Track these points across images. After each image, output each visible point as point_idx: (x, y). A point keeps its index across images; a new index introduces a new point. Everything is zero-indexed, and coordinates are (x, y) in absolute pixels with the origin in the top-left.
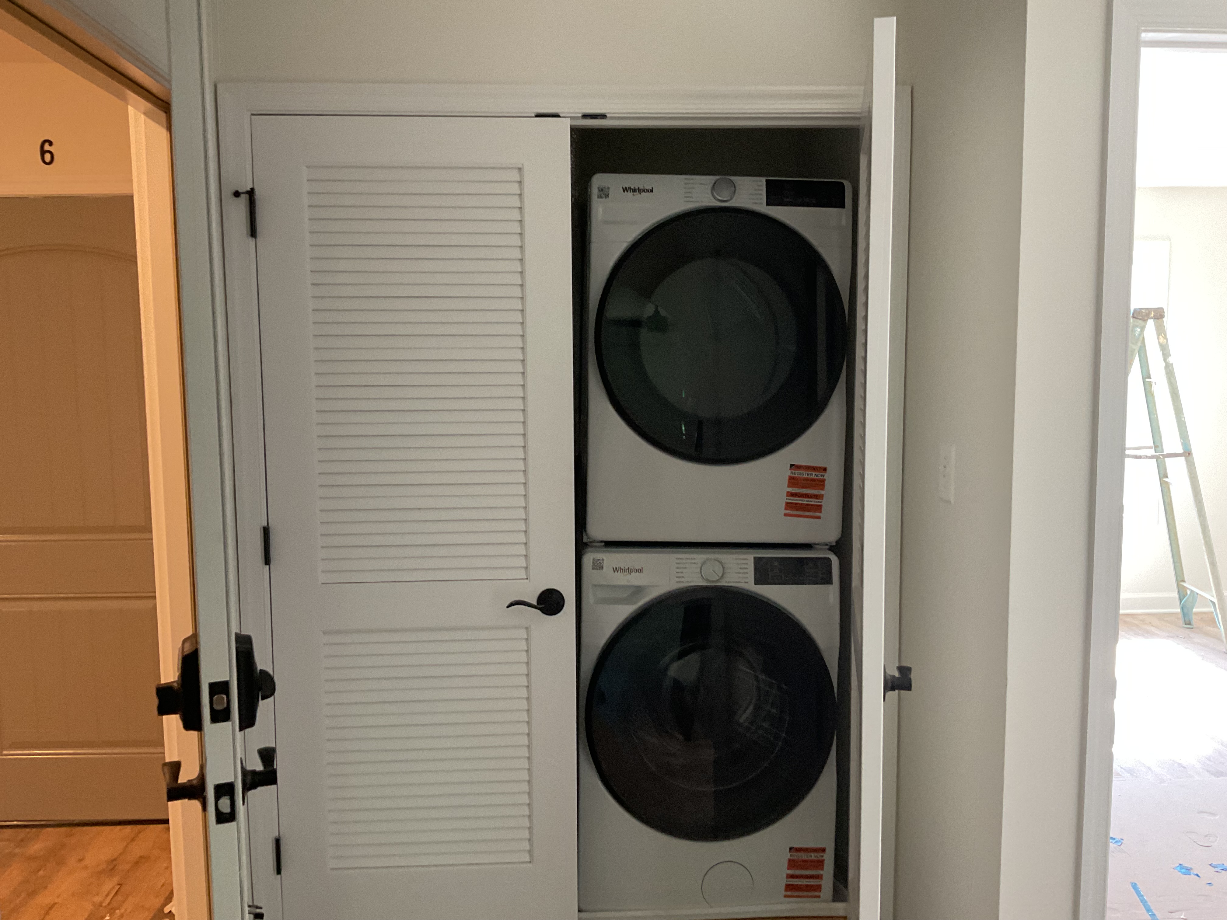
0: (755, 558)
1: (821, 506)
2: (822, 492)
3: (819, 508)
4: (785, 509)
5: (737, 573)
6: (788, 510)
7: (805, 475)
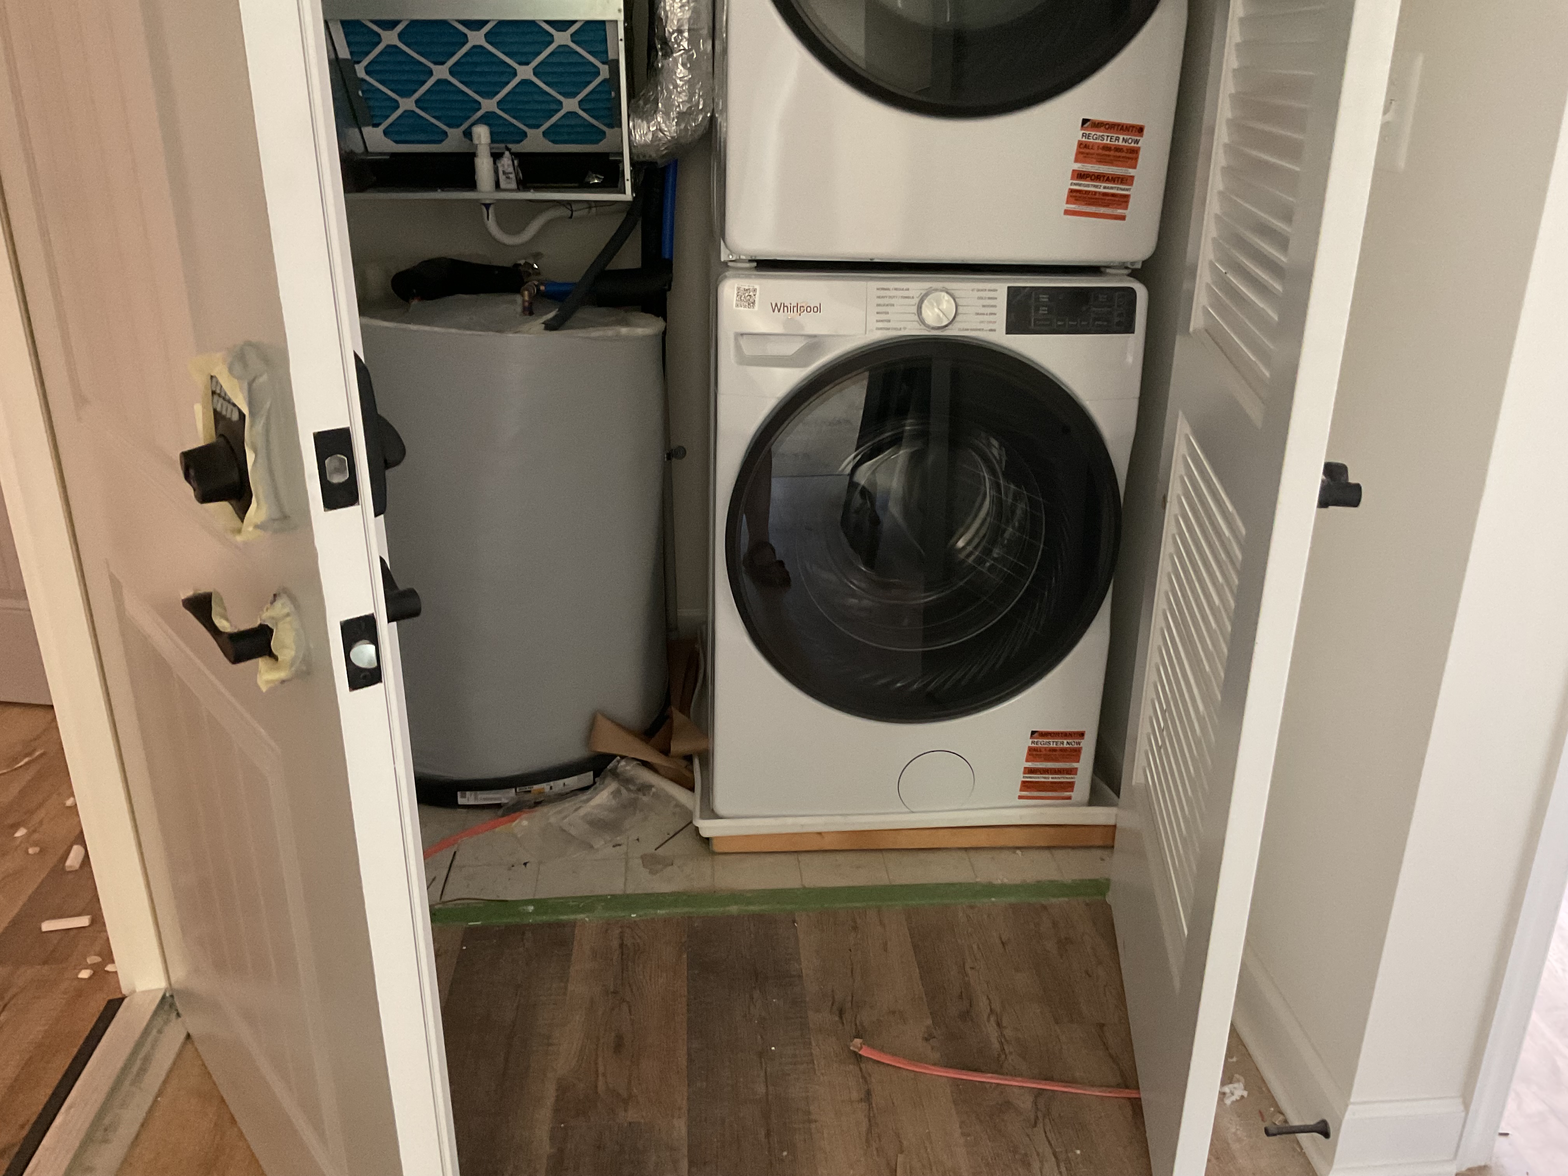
0: (1009, 288)
1: (1127, 196)
2: (1131, 172)
3: (1123, 201)
4: (1067, 203)
5: (977, 314)
6: (1071, 204)
7: (1107, 140)
